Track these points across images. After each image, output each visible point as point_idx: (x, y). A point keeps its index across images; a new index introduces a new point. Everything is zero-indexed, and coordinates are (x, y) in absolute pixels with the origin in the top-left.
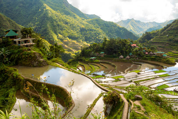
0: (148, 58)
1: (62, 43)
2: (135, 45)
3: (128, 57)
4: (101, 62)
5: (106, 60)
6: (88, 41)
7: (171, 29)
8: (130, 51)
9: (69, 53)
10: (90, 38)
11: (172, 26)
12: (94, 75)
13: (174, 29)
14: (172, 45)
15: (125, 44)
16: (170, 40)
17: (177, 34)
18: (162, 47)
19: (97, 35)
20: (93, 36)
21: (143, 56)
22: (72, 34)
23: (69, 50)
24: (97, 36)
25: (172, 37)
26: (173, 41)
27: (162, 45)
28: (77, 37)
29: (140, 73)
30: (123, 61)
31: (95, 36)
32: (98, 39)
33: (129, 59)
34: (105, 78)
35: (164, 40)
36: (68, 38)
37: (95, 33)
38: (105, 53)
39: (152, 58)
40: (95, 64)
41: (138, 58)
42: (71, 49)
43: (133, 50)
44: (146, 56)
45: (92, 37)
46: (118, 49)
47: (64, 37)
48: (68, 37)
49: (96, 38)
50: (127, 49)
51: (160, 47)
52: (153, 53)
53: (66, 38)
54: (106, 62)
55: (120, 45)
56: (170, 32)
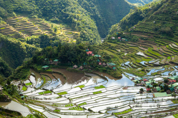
0: (100, 69)
1: (5, 23)
2: (91, 52)
3: (81, 67)
4: (54, 72)
5: (59, 68)
6: (48, 18)
7: (160, 12)
8: (85, 59)
9: (17, 41)
10: (51, 11)
11: (162, 9)
12: (43, 89)
13: (163, 13)
14: (157, 37)
15: (80, 52)
16: (156, 30)
17: (165, 22)
18: (144, 40)
19: (63, 5)
20: (56, 8)
21: (96, 67)
22: (22, 5)
23: (18, 36)
24: (63, 8)
25: (159, 25)
26: (159, 31)
27: (146, 35)
28: (29, 10)
29: (83, 88)
30: (76, 72)
31: (59, 8)
32: (64, 14)
33: (82, 69)
34: (51, 94)
35: (149, 29)
36: (14, 13)
37: (60, 3)
38: (59, 61)
39: (104, 70)
40: (47, 74)
41: (91, 69)
42: (20, 33)
43: (88, 58)
44: (99, 67)
45: (54, 10)
46: (73, 58)
47: (9, 12)
48: (15, 11)
49: (60, 11)
50: (81, 58)
51: (142, 39)
52: (106, 63)
53: (10, 13)
54: (59, 72)
55: (75, 53)
56: (158, 17)
